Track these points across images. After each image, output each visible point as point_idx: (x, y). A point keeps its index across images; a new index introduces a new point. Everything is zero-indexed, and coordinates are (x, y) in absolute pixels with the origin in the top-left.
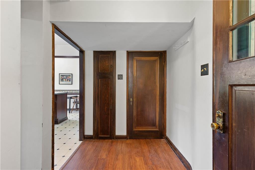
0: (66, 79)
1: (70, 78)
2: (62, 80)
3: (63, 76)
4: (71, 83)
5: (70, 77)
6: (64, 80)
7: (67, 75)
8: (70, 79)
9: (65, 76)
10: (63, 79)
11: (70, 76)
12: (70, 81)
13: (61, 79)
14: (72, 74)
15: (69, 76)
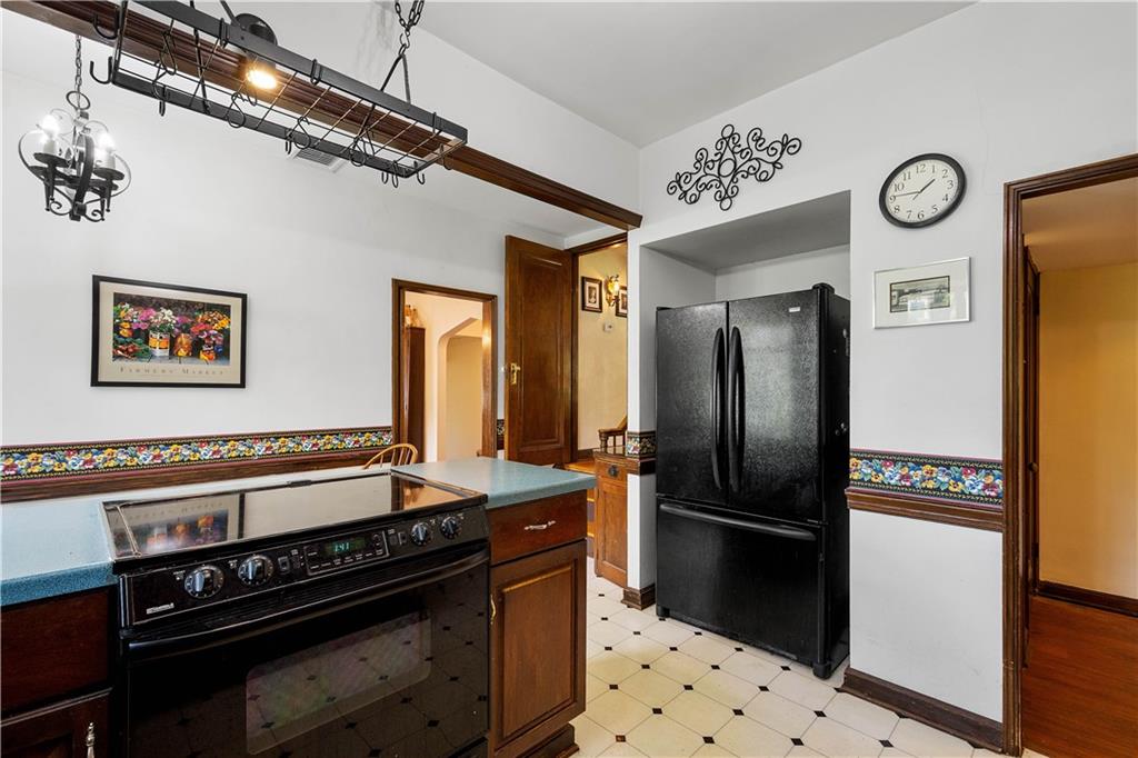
0: (184, 339)
1: (226, 333)
2: (133, 344)
3: (139, 302)
4: (230, 371)
5: (224, 323)
6: (157, 343)
7: (194, 304)
8: (227, 341)
9: (170, 304)
10: (142, 335)
11: (225, 310)
12: (222, 353)
13: (124, 332)
14: (244, 297)
15: (216, 315)
